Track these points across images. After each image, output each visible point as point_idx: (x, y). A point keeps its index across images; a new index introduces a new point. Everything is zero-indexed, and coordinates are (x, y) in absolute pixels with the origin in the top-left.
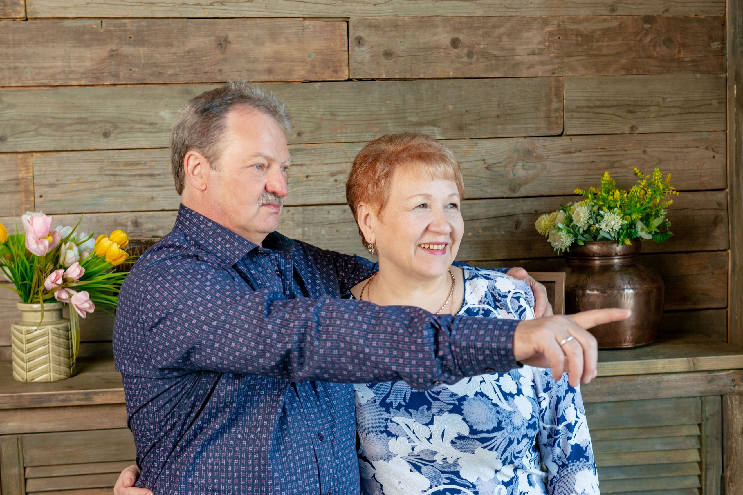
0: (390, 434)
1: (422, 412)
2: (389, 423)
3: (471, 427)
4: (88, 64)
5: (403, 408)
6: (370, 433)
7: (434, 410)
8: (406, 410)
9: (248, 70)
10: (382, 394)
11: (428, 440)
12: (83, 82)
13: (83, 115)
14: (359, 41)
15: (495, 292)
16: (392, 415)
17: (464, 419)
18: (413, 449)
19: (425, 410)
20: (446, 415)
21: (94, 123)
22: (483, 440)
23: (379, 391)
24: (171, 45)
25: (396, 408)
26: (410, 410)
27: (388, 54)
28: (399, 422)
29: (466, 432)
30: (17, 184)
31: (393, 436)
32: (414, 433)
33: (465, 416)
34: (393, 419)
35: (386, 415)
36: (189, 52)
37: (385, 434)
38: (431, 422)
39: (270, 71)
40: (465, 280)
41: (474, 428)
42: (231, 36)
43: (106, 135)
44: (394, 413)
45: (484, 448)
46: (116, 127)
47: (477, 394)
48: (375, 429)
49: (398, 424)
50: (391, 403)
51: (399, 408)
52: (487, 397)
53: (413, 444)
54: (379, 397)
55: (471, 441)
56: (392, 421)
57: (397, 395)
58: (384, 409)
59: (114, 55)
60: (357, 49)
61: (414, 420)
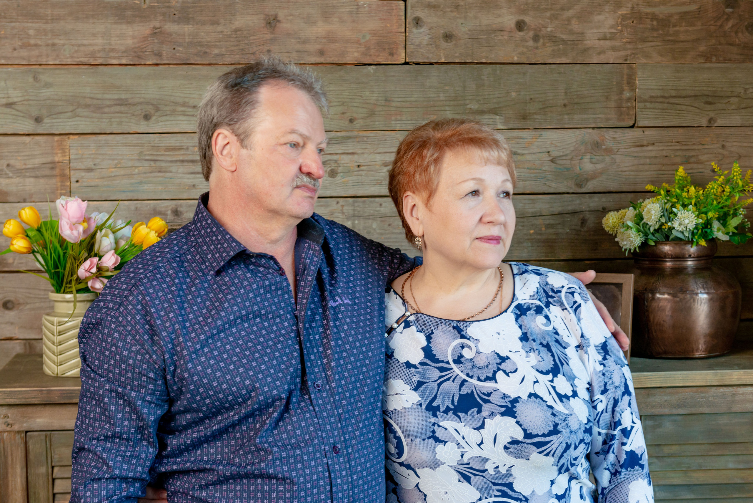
0: (437, 440)
1: (472, 415)
2: (436, 428)
3: (525, 430)
4: (130, 42)
5: (451, 412)
6: (415, 438)
7: (485, 413)
8: (455, 413)
9: (298, 51)
10: (428, 397)
11: (479, 445)
12: (124, 61)
13: (123, 97)
14: (418, 22)
15: (548, 288)
16: (440, 419)
17: (517, 422)
18: (462, 456)
19: (475, 413)
20: (498, 417)
21: (135, 104)
22: (538, 445)
23: (425, 394)
24: (217, 23)
25: (444, 412)
26: (459, 414)
27: (448, 37)
28: (447, 427)
29: (520, 436)
30: (52, 168)
31: (441, 441)
32: (463, 438)
33: (518, 419)
34: (441, 424)
35: (433, 420)
36: (236, 31)
37: (432, 440)
38: (482, 427)
39: (321, 53)
40: (514, 275)
41: (528, 432)
42: (281, 15)
43: (147, 117)
44: (442, 417)
45: (540, 453)
46: (157, 110)
47: (530, 395)
48: (421, 434)
49: (446, 429)
50: (438, 407)
51: (446, 411)
52: (542, 399)
53: (462, 450)
54: (426, 400)
55: (525, 445)
56: (439, 426)
57: (444, 397)
58: (430, 413)
59: (157, 33)
60: (415, 30)
61: (463, 424)
